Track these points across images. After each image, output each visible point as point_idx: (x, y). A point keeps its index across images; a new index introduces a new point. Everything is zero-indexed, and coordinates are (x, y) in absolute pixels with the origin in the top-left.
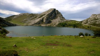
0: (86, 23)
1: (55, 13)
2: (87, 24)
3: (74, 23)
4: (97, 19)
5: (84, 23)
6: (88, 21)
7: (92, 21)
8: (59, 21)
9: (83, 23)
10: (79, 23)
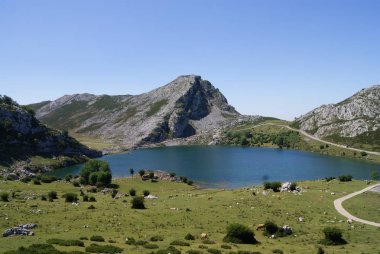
0: (312, 132)
1: (202, 94)
2: (316, 135)
3: (273, 130)
4: (342, 121)
5: (307, 131)
6: (319, 124)
7: (329, 124)
8: (220, 124)
9: (302, 132)
10: (290, 132)
